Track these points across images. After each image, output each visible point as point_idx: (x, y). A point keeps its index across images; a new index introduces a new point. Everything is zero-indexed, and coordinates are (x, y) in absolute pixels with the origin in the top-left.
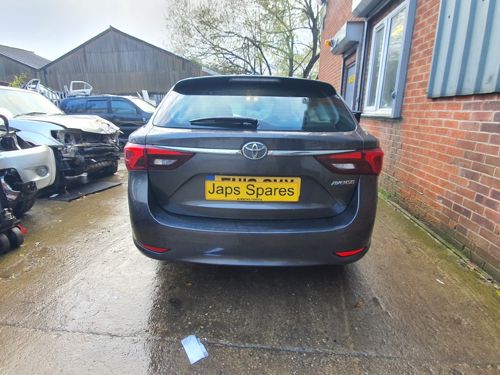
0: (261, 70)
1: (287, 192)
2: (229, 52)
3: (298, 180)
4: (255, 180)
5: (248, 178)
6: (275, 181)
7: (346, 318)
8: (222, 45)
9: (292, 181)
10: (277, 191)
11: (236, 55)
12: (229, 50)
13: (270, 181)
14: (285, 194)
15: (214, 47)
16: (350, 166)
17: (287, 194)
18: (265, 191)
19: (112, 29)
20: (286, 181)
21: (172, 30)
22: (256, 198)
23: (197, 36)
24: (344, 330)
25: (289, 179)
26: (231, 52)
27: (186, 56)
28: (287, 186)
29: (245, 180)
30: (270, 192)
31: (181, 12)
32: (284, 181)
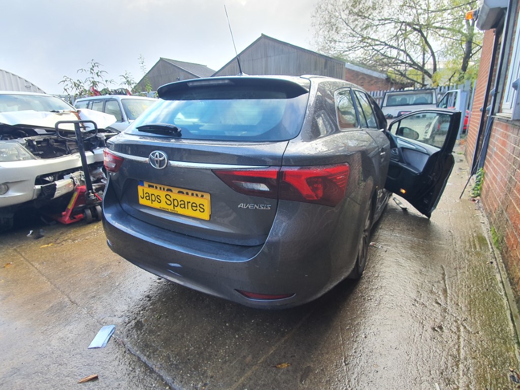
0: (424, 59)
1: (198, 208)
2: (382, 42)
3: (207, 197)
4: (171, 191)
5: (166, 188)
6: (187, 194)
7: (249, 373)
8: (373, 36)
9: (202, 196)
10: (190, 205)
11: (391, 45)
12: (381, 40)
13: (183, 193)
14: (197, 210)
15: (364, 39)
16: (263, 187)
17: (198, 210)
18: (180, 203)
19: (264, 37)
20: (197, 195)
21: (317, 27)
22: (173, 209)
23: (345, 30)
24: (231, 385)
25: (200, 194)
26: (384, 42)
27: (332, 53)
28: (198, 201)
29: (164, 189)
30: (184, 205)
31: (330, 7)
32: (195, 195)
